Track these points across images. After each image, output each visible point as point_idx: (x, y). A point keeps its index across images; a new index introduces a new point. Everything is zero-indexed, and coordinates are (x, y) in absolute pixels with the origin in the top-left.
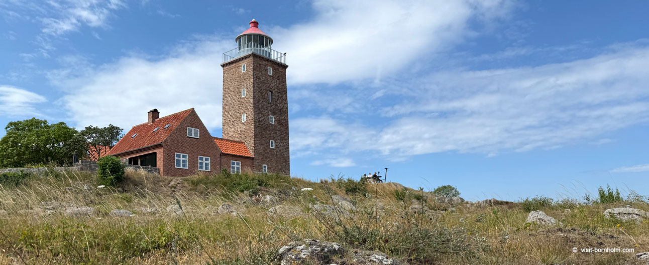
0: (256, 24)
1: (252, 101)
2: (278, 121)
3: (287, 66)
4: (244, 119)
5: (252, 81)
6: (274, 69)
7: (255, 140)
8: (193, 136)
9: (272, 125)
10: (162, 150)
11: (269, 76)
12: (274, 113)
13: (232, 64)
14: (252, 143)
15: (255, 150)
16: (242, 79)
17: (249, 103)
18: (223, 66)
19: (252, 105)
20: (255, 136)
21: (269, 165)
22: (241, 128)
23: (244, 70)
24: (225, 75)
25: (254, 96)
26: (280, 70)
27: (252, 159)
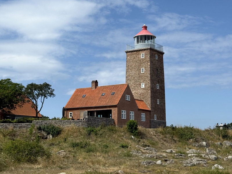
0: (146, 28)
1: (149, 76)
2: (160, 87)
3: (164, 53)
4: (143, 86)
5: (149, 64)
6: (159, 56)
7: (151, 100)
8: (128, 100)
9: (158, 90)
10: (116, 109)
11: (156, 60)
12: (159, 83)
13: (134, 52)
14: (149, 102)
15: (151, 106)
16: (141, 62)
17: (147, 77)
18: (127, 52)
19: (149, 78)
20: (151, 97)
21: (157, 115)
22: (141, 91)
23: (143, 57)
24: (128, 57)
25: (150, 73)
26: (161, 56)
27: (150, 111)
